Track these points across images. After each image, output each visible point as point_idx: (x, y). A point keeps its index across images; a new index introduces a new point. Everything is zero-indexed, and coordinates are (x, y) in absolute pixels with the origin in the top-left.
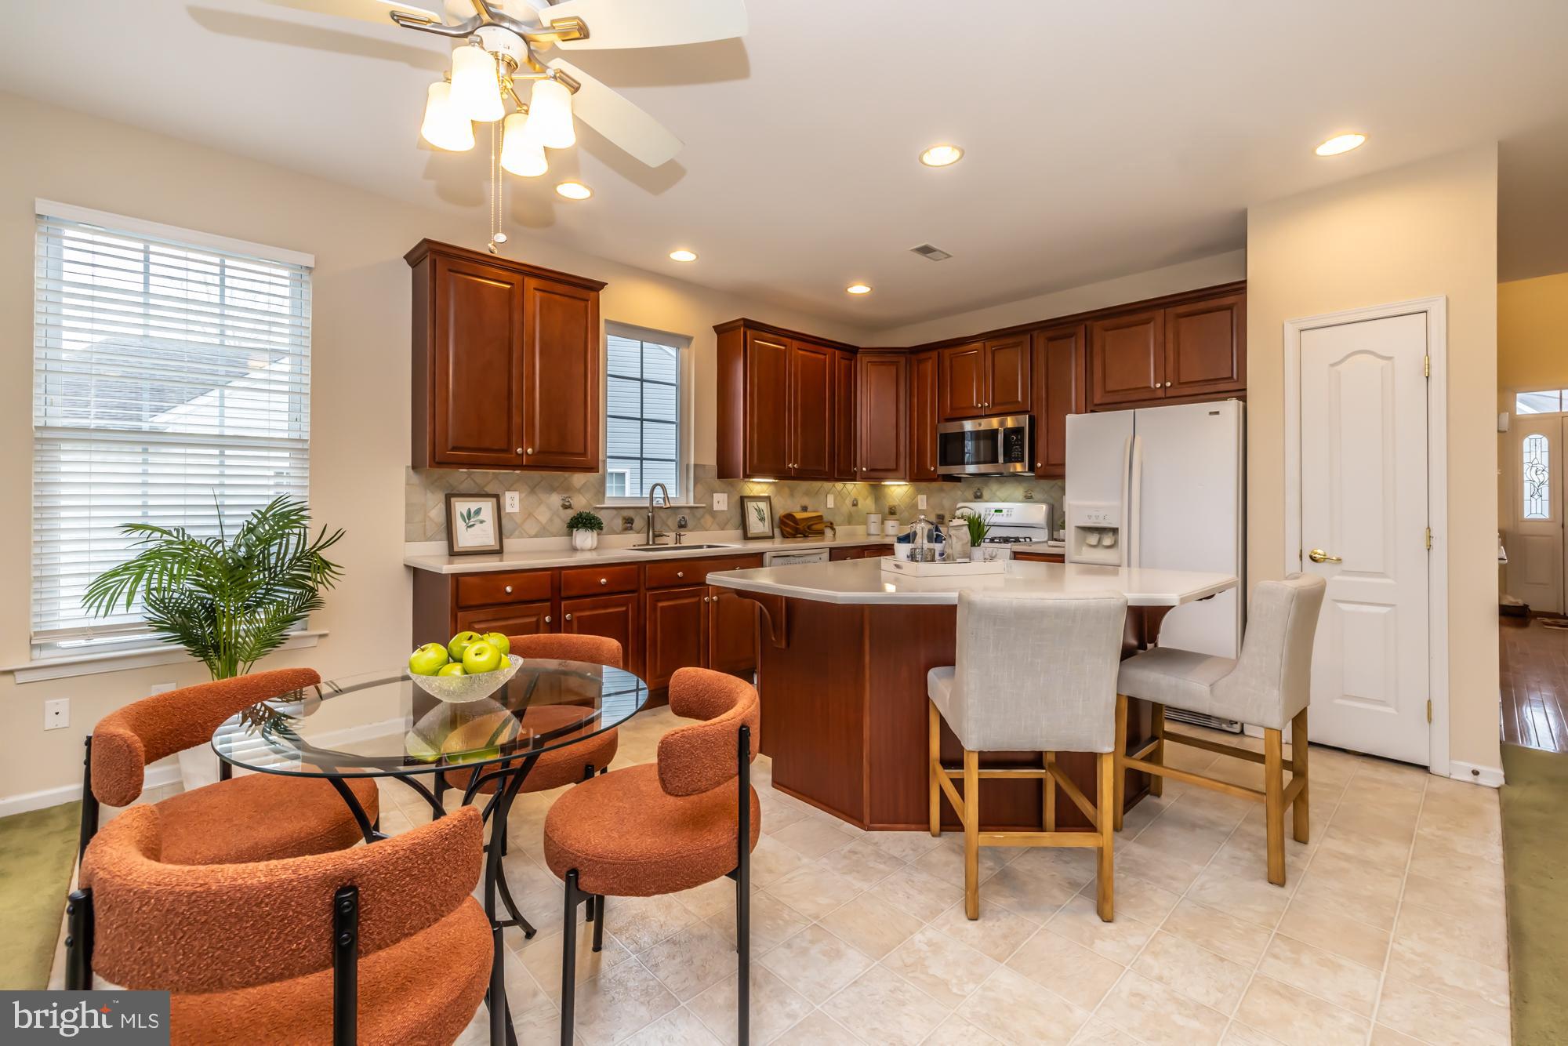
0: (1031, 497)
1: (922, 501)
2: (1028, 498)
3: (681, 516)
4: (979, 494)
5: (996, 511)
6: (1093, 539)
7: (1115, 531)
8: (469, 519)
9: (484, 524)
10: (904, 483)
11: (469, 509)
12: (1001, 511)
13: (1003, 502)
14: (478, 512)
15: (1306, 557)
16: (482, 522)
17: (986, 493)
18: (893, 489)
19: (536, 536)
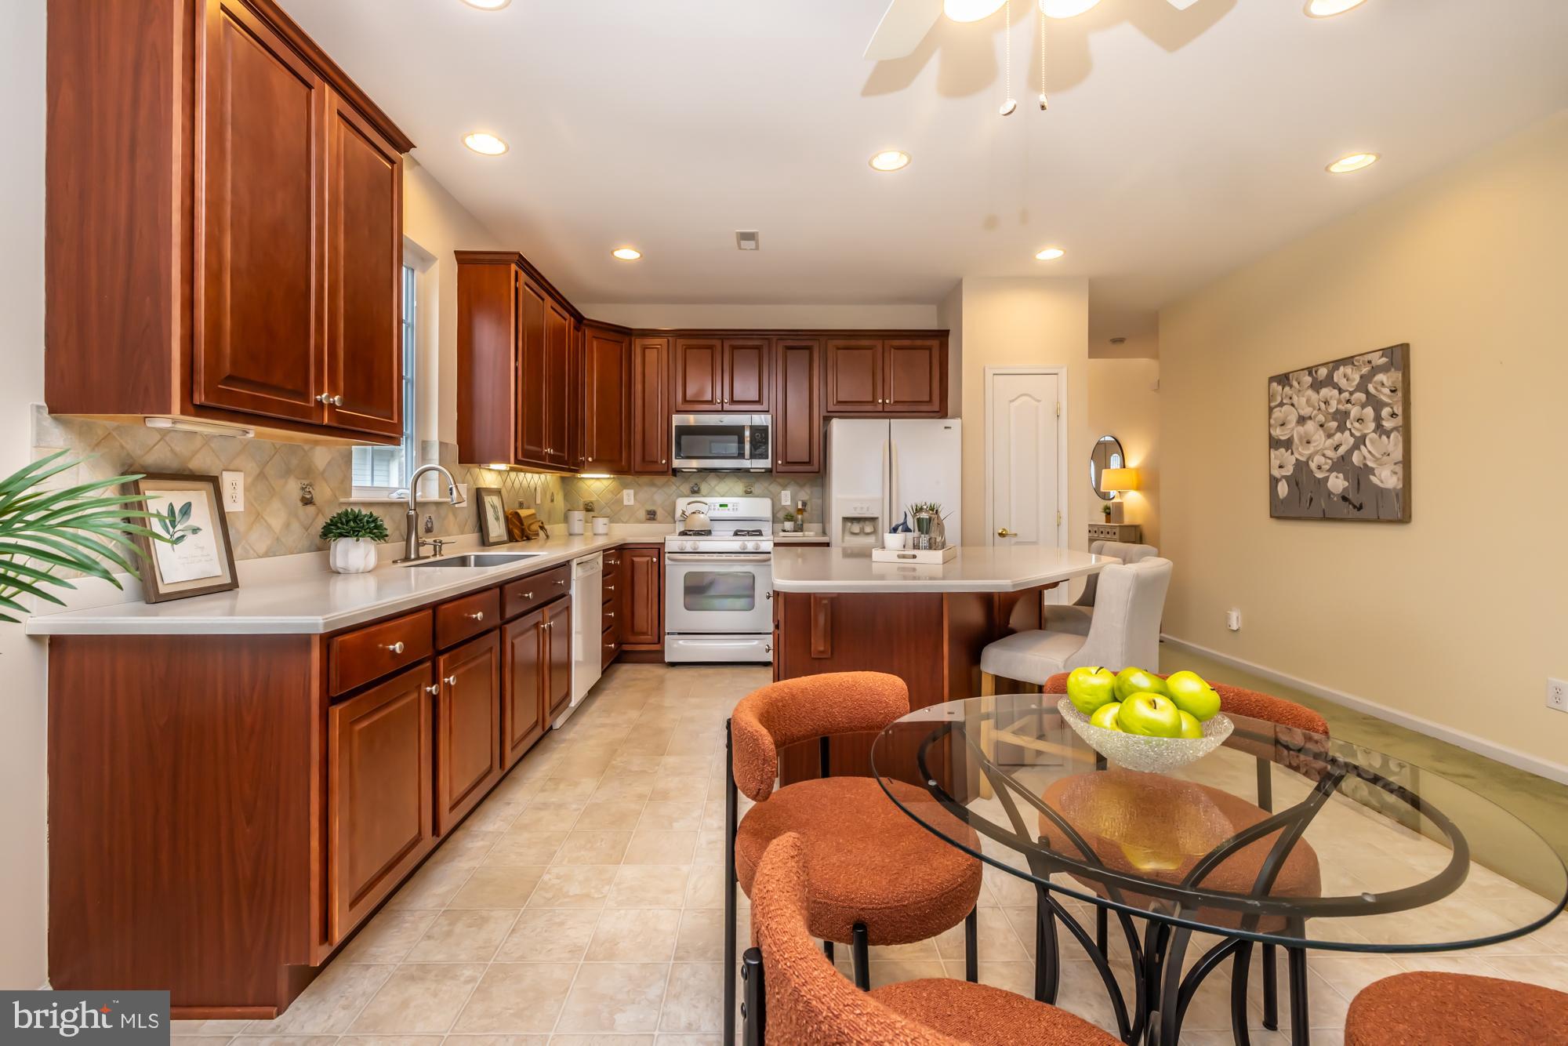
0: (751, 492)
1: (628, 495)
2: (748, 493)
3: (428, 515)
4: (696, 489)
5: (721, 506)
6: (856, 528)
7: (873, 520)
8: (174, 527)
9: (200, 533)
10: (608, 476)
11: (171, 504)
12: (726, 505)
13: (722, 496)
14: (186, 509)
15: (997, 535)
16: (195, 531)
17: (704, 488)
18: (589, 483)
19: (266, 555)
